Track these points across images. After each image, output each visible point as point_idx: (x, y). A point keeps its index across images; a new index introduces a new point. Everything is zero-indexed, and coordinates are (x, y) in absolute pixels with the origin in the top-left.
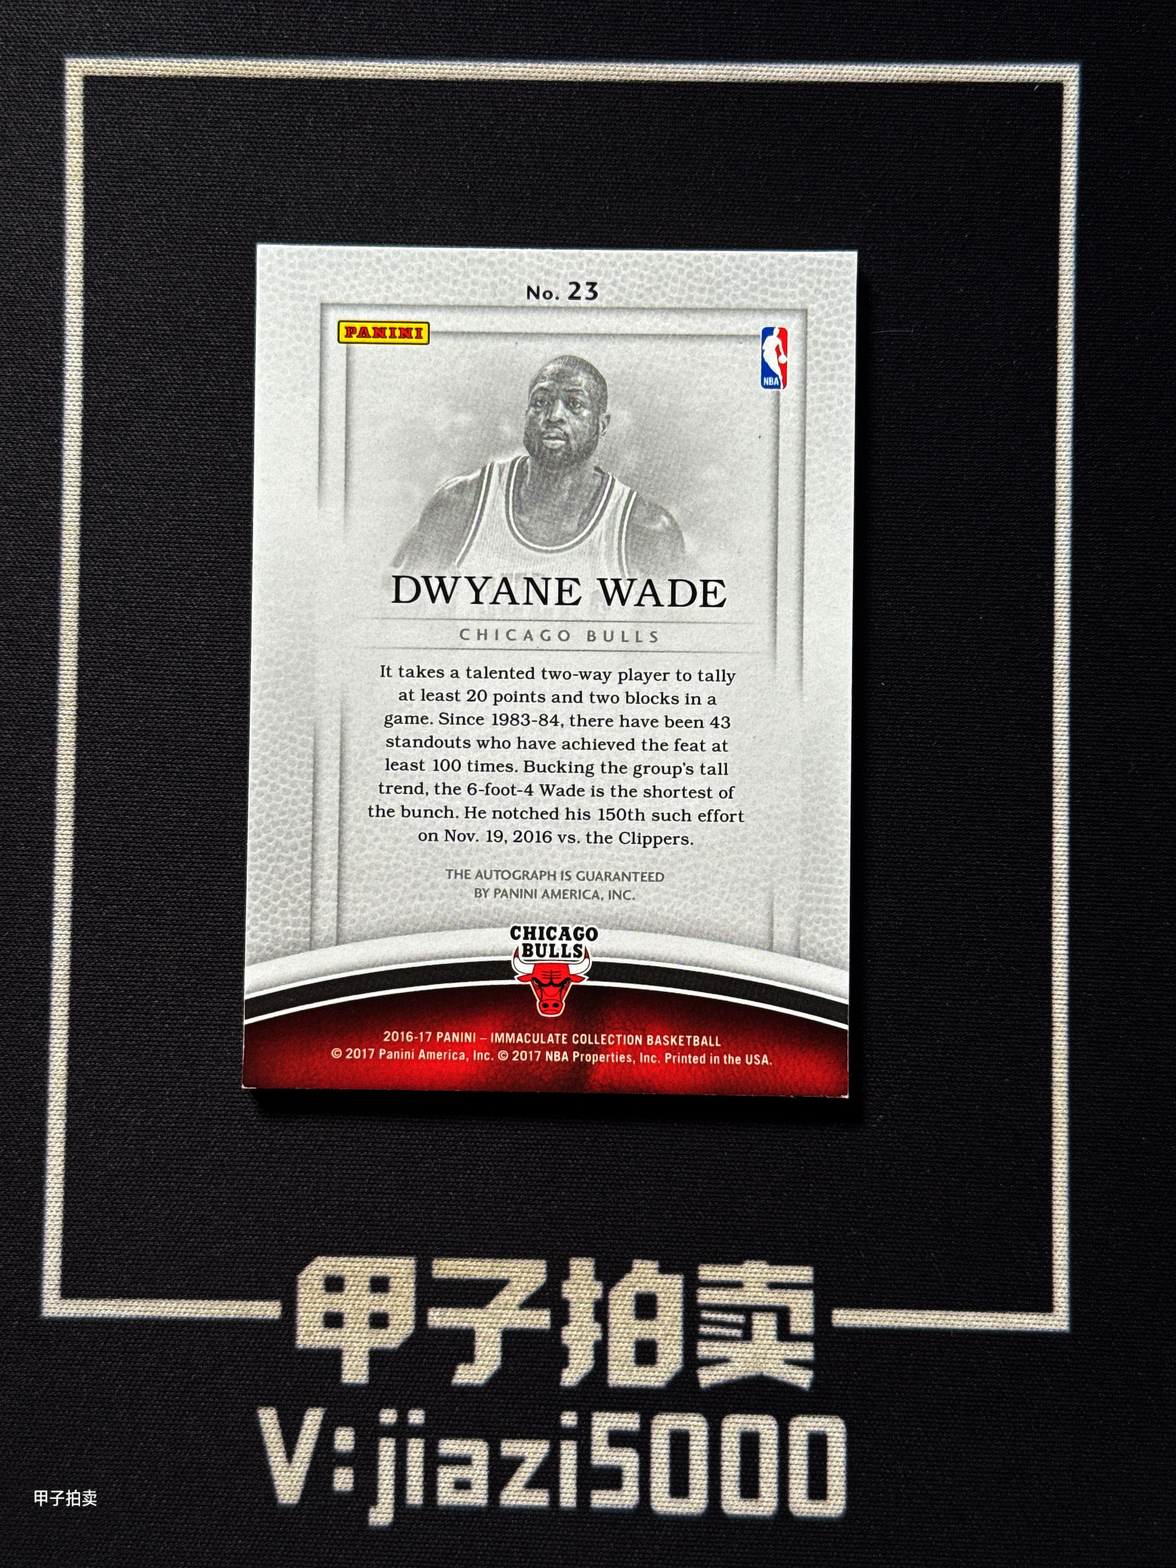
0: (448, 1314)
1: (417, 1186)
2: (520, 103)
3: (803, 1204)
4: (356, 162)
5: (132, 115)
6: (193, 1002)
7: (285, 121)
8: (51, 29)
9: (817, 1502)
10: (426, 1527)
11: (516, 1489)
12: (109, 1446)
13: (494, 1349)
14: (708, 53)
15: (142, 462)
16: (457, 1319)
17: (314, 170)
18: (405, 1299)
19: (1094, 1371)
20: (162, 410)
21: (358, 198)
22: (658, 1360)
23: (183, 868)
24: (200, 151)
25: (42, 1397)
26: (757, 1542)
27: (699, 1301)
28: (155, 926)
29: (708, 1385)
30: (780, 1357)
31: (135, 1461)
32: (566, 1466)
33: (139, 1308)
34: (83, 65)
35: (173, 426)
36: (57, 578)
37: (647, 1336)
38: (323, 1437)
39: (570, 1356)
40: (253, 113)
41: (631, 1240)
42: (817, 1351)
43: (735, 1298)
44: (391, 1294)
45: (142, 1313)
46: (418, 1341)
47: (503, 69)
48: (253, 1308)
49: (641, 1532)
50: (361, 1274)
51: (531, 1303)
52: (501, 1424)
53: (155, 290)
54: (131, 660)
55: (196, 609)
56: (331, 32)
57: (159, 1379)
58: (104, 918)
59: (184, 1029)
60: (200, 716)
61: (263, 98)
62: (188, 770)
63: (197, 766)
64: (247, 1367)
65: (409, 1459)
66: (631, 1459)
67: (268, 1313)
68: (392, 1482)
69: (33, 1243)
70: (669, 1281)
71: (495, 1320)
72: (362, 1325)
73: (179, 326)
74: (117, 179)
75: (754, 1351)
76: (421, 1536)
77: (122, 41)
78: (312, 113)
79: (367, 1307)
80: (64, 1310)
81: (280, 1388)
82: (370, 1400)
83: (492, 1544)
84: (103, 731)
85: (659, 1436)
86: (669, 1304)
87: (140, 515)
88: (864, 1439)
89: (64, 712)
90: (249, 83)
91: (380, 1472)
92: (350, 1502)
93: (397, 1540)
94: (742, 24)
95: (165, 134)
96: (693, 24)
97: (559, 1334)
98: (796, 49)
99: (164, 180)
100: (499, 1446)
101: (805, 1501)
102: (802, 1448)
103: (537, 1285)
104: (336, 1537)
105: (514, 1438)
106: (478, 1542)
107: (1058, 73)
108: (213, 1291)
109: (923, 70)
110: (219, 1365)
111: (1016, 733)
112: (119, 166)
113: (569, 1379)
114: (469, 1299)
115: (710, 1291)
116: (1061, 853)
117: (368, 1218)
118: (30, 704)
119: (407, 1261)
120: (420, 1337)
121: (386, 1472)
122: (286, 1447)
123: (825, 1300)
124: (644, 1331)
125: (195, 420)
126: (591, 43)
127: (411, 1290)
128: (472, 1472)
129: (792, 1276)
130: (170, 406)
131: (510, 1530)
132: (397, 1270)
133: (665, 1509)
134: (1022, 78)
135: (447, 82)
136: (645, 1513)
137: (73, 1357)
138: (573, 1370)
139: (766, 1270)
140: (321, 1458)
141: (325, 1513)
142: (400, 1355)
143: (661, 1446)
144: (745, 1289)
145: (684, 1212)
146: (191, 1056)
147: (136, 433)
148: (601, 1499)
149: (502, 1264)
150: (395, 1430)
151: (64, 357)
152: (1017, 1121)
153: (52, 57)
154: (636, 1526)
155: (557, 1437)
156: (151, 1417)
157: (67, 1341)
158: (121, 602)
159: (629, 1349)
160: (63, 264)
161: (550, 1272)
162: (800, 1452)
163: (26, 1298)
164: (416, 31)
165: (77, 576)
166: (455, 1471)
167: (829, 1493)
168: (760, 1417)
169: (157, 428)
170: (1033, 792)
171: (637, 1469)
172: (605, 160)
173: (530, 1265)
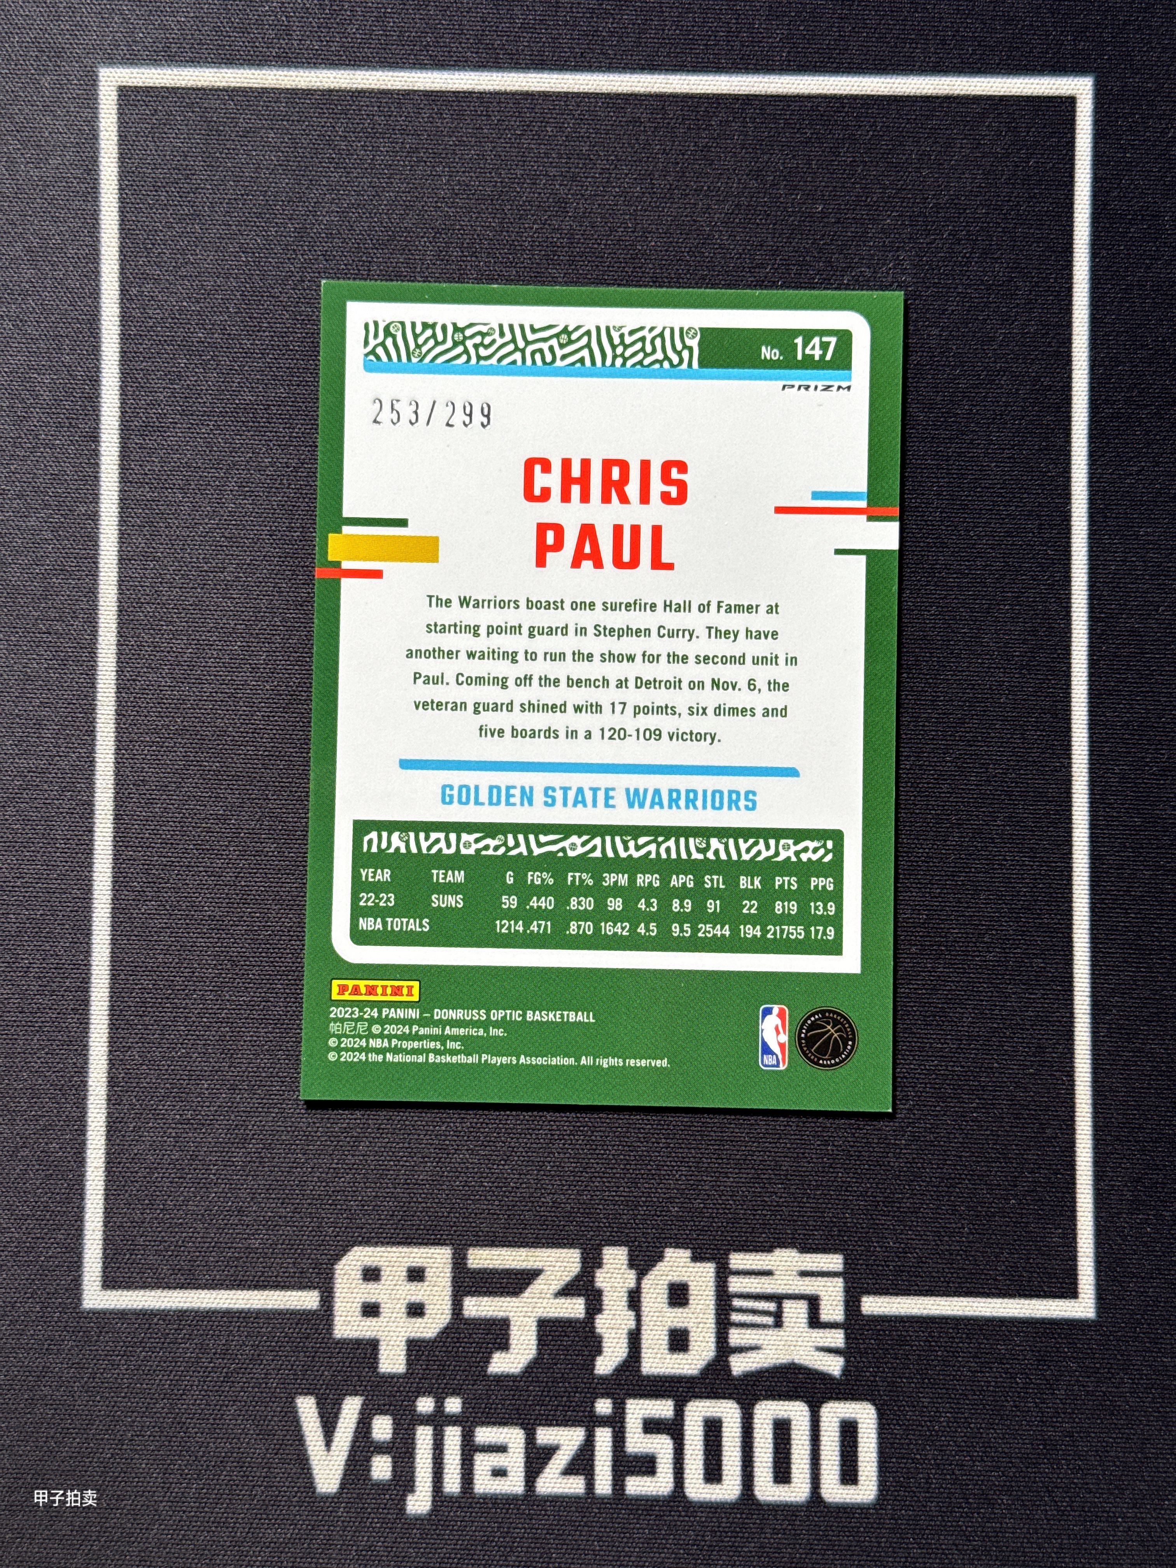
0: (483, 1303)
1: (452, 1177)
2: (547, 113)
3: (832, 1193)
4: (386, 171)
5: (165, 125)
6: (231, 996)
7: (316, 131)
8: (84, 40)
9: (848, 1487)
10: (463, 1514)
11: (551, 1476)
12: (149, 1436)
13: (529, 1337)
14: (730, 66)
15: (178, 467)
16: (493, 1308)
17: (344, 179)
18: (441, 1289)
19: (1119, 1357)
20: (198, 416)
21: (388, 207)
22: (691, 1348)
23: (220, 865)
24: (232, 160)
25: (83, 1387)
26: (790, 1527)
27: (731, 1289)
28: (193, 922)
29: (740, 1373)
30: (810, 1344)
31: (175, 1451)
32: (601, 1453)
33: (179, 1299)
34: (116, 75)
35: (208, 431)
36: (95, 580)
37: (680, 1324)
38: (361, 1425)
39: (604, 1344)
40: (285, 123)
41: (663, 1230)
42: (847, 1337)
43: (766, 1286)
44: (427, 1283)
45: (181, 1305)
46: (453, 1330)
47: (529, 80)
48: (292, 1298)
49: (676, 1518)
50: (397, 1264)
51: (566, 1291)
52: (537, 1412)
53: (189, 298)
54: (168, 661)
55: (231, 611)
56: (360, 43)
57: (199, 1369)
58: (143, 914)
59: (222, 1023)
60: (236, 715)
61: (294, 108)
62: (225, 769)
63: (233, 765)
64: (286, 1357)
65: (446, 1447)
66: (665, 1446)
67: (306, 1303)
68: (430, 1470)
69: (74, 1235)
70: (701, 1269)
71: (530, 1309)
72: (400, 1315)
73: (213, 334)
74: (152, 188)
75: (786, 1338)
76: (459, 1523)
77: (155, 51)
78: (342, 123)
79: (403, 1296)
80: (104, 1302)
81: (318, 1378)
82: (407, 1389)
83: (528, 1531)
84: (141, 731)
85: (693, 1423)
86: (701, 1293)
87: (176, 519)
88: (895, 1425)
89: (103, 712)
90: (280, 94)
91: (418, 1460)
92: (387, 1490)
93: (434, 1527)
94: (763, 37)
95: (198, 144)
96: (716, 36)
97: (593, 1323)
98: (816, 62)
99: (197, 189)
100: (534, 1434)
101: (837, 1486)
102: (833, 1434)
103: (571, 1274)
104: (374, 1525)
105: (550, 1425)
106: (514, 1529)
107: (1072, 87)
108: (252, 1281)
109: (941, 83)
110: (259, 1355)
111: (1036, 731)
112: (153, 175)
113: (603, 1367)
114: (504, 1288)
115: (741, 1280)
116: (1081, 848)
117: (405, 1209)
118: (69, 704)
119: (443, 1251)
120: (456, 1326)
121: (424, 1461)
122: (325, 1436)
123: (854, 1288)
124: (677, 1320)
125: (229, 426)
126: (615, 55)
127: (446, 1279)
128: (508, 1459)
129: (822, 1265)
130: (205, 412)
131: (546, 1517)
132: (433, 1260)
133: (698, 1495)
134: (1036, 91)
135: (475, 93)
136: (679, 1499)
137: (113, 1348)
138: (608, 1358)
139: (796, 1259)
140: (359, 1447)
141: (364, 1501)
142: (436, 1344)
143: (695, 1433)
144: (775, 1277)
145: (715, 1202)
146: (229, 1050)
147: (172, 438)
148: (636, 1486)
149: (536, 1254)
150: (432, 1418)
151: (100, 364)
152: (1041, 1110)
153: (86, 67)
154: (670, 1511)
155: (592, 1424)
156: (191, 1407)
157: (107, 1332)
158: (159, 604)
159: (662, 1337)
160: (98, 272)
161: (584, 1261)
162: (831, 1438)
163: (67, 1290)
164: (444, 42)
165: (116, 579)
166: (492, 1459)
167: (860, 1478)
168: (792, 1403)
169: (193, 433)
170: (1053, 788)
171: (672, 1456)
172: (630, 170)
173: (564, 1255)
